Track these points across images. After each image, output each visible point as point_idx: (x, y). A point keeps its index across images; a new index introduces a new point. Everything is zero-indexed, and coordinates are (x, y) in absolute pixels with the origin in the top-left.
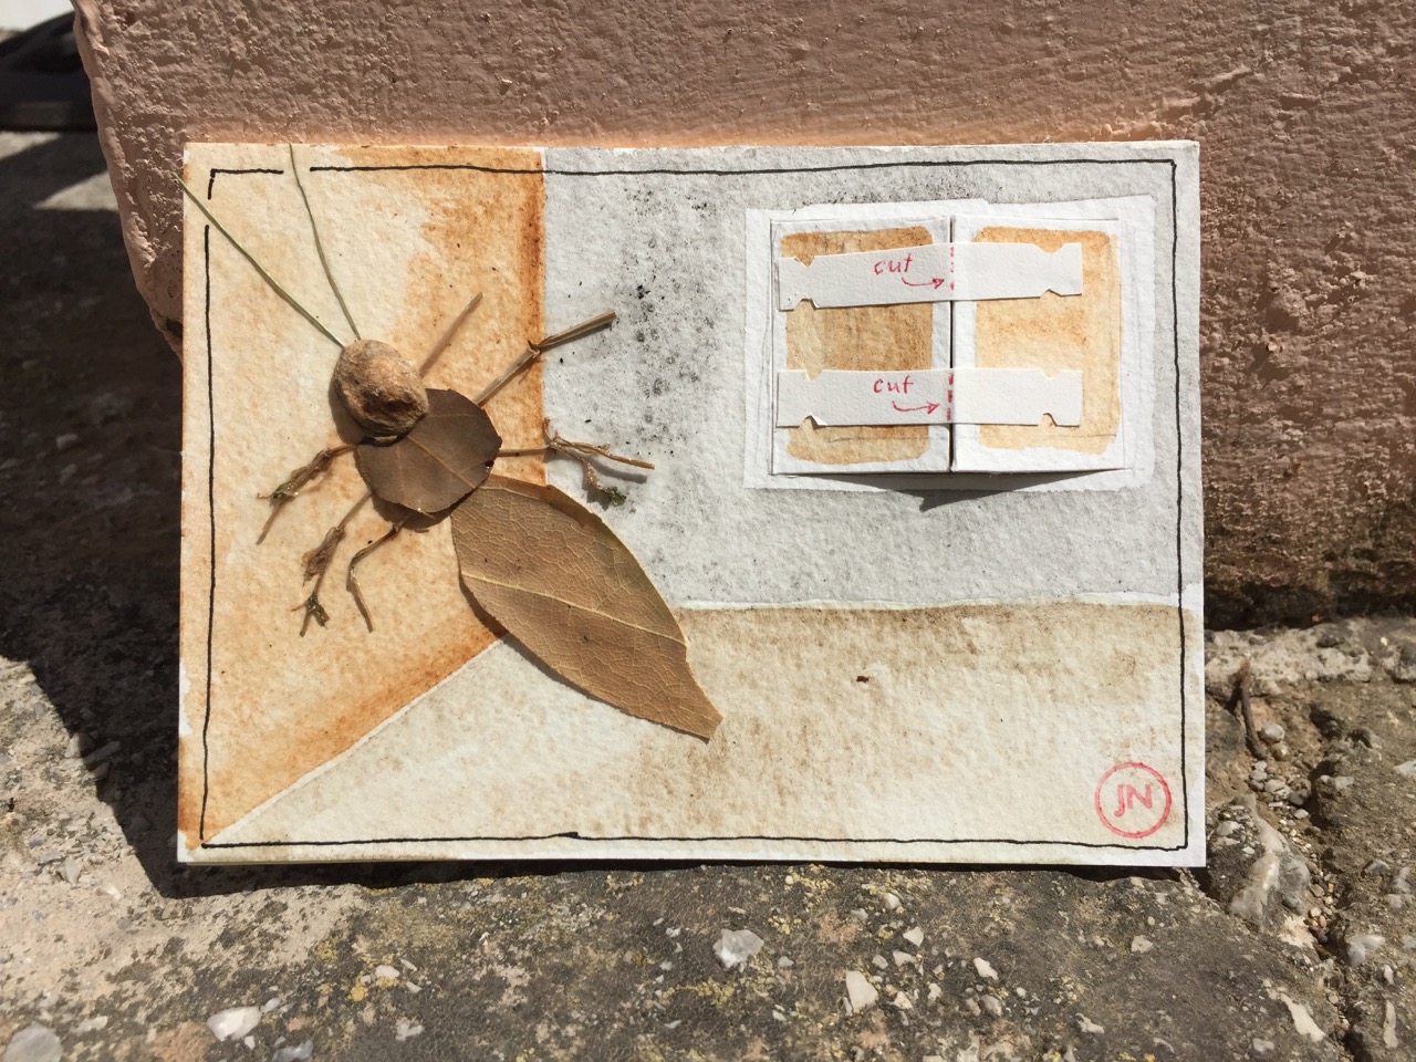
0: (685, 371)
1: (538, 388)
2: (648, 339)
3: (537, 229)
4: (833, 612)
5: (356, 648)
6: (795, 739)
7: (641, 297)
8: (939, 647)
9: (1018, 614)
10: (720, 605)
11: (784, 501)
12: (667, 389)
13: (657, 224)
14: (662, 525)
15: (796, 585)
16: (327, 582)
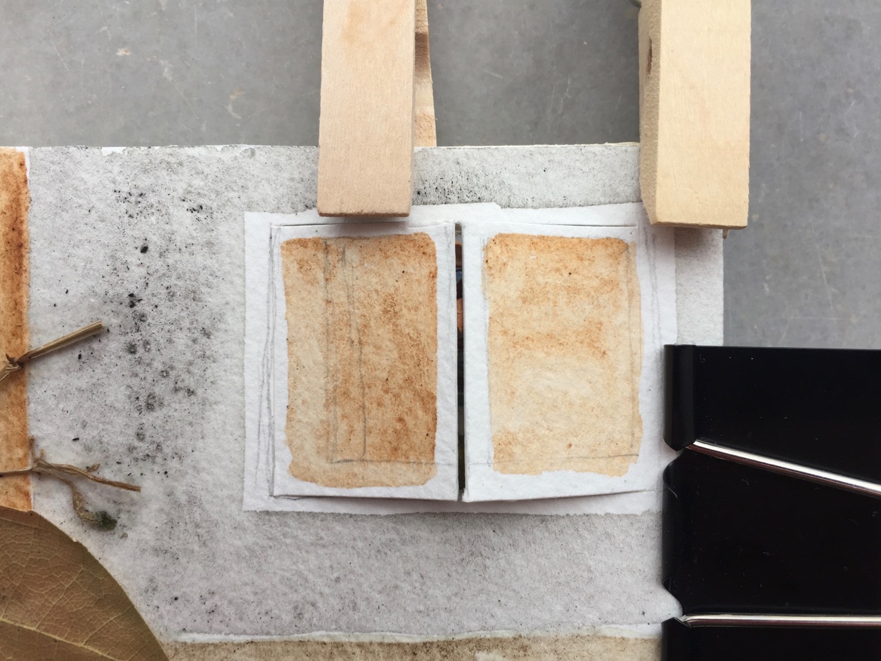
0: (180, 384)
1: (22, 404)
2: (140, 350)
3: (20, 233)
4: (338, 645)
7: (132, 305)
9: (535, 647)
10: (216, 638)
11: (286, 524)
12: (161, 404)
13: (149, 228)
14: (157, 551)
15: (300, 616)
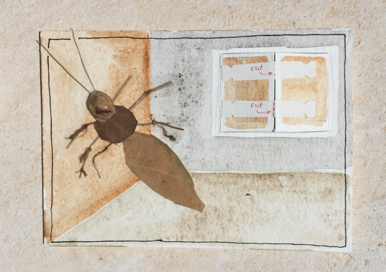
0: (193, 100)
1: (149, 105)
2: (182, 89)
3: (148, 56)
4: (238, 174)
5: (95, 185)
6: (227, 212)
7: (180, 77)
8: (271, 185)
9: (295, 175)
10: (205, 172)
11: (224, 140)
12: (188, 106)
13: (185, 54)
14: (187, 147)
15: (228, 166)
16: (86, 164)
